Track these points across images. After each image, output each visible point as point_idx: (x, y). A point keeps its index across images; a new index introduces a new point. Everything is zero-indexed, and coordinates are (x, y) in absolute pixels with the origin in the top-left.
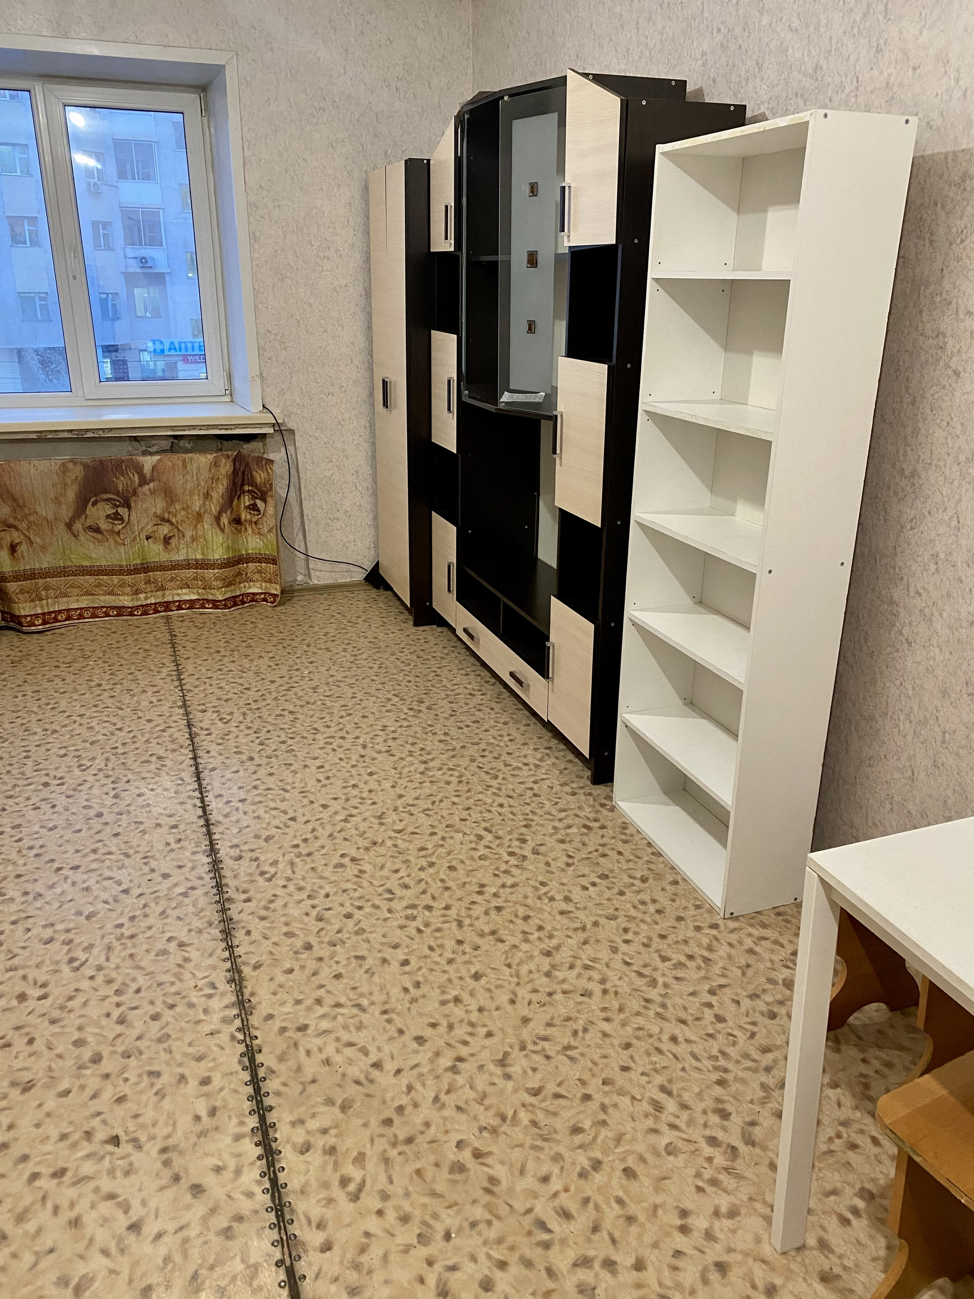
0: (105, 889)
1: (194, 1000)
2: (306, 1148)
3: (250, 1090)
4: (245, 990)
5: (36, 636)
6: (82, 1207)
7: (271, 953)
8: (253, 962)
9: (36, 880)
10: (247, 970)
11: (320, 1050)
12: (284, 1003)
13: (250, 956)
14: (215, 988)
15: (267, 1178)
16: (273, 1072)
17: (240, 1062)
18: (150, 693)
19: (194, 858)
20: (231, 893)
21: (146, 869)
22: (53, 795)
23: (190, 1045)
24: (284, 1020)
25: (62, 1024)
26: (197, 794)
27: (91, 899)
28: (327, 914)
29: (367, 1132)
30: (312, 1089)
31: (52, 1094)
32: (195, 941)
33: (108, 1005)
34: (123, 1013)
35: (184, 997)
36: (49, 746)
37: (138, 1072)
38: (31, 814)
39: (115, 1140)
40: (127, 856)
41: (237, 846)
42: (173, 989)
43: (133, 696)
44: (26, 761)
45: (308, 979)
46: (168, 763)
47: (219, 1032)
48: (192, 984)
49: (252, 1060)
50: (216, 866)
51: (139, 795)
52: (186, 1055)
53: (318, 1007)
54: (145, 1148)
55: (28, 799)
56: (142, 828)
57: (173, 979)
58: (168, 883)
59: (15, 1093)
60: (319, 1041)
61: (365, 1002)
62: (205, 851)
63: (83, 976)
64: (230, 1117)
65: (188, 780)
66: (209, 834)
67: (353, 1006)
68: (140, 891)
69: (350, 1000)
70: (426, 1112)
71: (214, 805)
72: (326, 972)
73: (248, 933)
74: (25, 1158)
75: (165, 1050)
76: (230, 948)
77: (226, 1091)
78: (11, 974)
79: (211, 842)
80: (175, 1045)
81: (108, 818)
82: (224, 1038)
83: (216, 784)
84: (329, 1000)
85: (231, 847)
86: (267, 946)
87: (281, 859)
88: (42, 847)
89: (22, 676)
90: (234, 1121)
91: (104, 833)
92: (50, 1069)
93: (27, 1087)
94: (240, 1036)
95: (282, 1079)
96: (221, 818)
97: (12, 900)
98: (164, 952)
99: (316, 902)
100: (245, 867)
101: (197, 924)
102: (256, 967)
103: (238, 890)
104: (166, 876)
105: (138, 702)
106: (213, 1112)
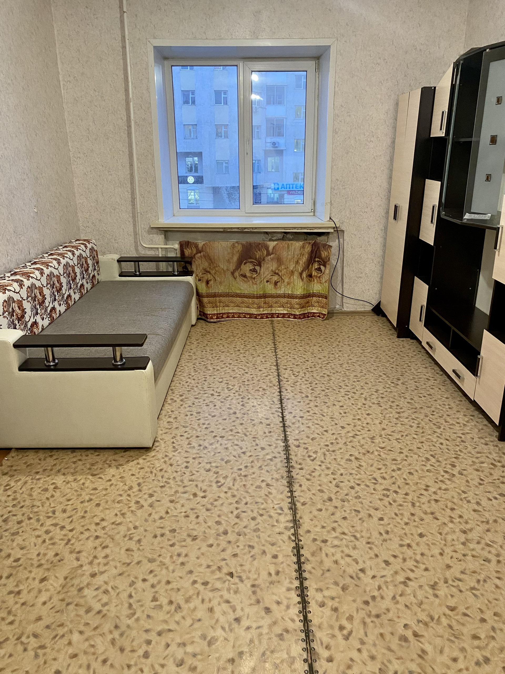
0: (235, 450)
1: (272, 514)
2: (322, 605)
3: (296, 567)
4: (297, 515)
5: (213, 324)
6: (215, 603)
7: (311, 498)
8: (302, 501)
9: (205, 440)
10: (298, 505)
11: (333, 555)
12: (316, 526)
13: (301, 498)
14: (283, 511)
15: (302, 614)
16: (308, 560)
17: (292, 551)
18: (261, 357)
19: (277, 442)
20: (293, 464)
21: (254, 444)
22: (215, 400)
23: (269, 536)
24: (315, 535)
25: (211, 512)
26: (280, 410)
27: (228, 454)
28: (341, 484)
29: (355, 605)
30: (328, 574)
31: (205, 544)
32: (274, 485)
33: (232, 507)
34: (238, 513)
35: (267, 512)
36: (215, 377)
37: (244, 544)
38: (205, 408)
39: (231, 575)
40: (246, 435)
41: (298, 440)
42: (262, 507)
43: (254, 357)
44: (204, 382)
45: (329, 517)
46: (268, 392)
47: (283, 533)
48: (272, 506)
49: (298, 552)
50: (287, 448)
51: (253, 406)
52: (266, 541)
53: (333, 532)
54: (244, 582)
55: (204, 400)
56: (253, 422)
57: (263, 502)
58: (264, 452)
59: (189, 540)
60: (333, 550)
61: (358, 536)
62: (282, 440)
63: (222, 491)
64: (285, 578)
65: (276, 402)
66: (285, 431)
67: (352, 536)
68: (250, 454)
69: (351, 532)
70: (387, 603)
71: (288, 417)
72: (338, 515)
73: (301, 486)
74: (191, 572)
75: (257, 536)
76: (291, 492)
77: (285, 564)
78: (191, 482)
79: (285, 435)
80: (262, 535)
81: (238, 415)
82: (285, 537)
83: (289, 406)
84: (339, 530)
85: (295, 440)
86: (309, 495)
87: (319, 451)
88: (209, 424)
89: (206, 342)
90: (288, 580)
91: (236, 422)
92: (205, 532)
93: (195, 538)
94: (294, 538)
95: (312, 565)
96: (290, 424)
97: (194, 447)
98: (259, 487)
99: (335, 477)
100: (301, 451)
101: (276, 476)
102: (304, 504)
103: (297, 462)
104: (263, 449)
105: (256, 361)
106: (278, 573)
